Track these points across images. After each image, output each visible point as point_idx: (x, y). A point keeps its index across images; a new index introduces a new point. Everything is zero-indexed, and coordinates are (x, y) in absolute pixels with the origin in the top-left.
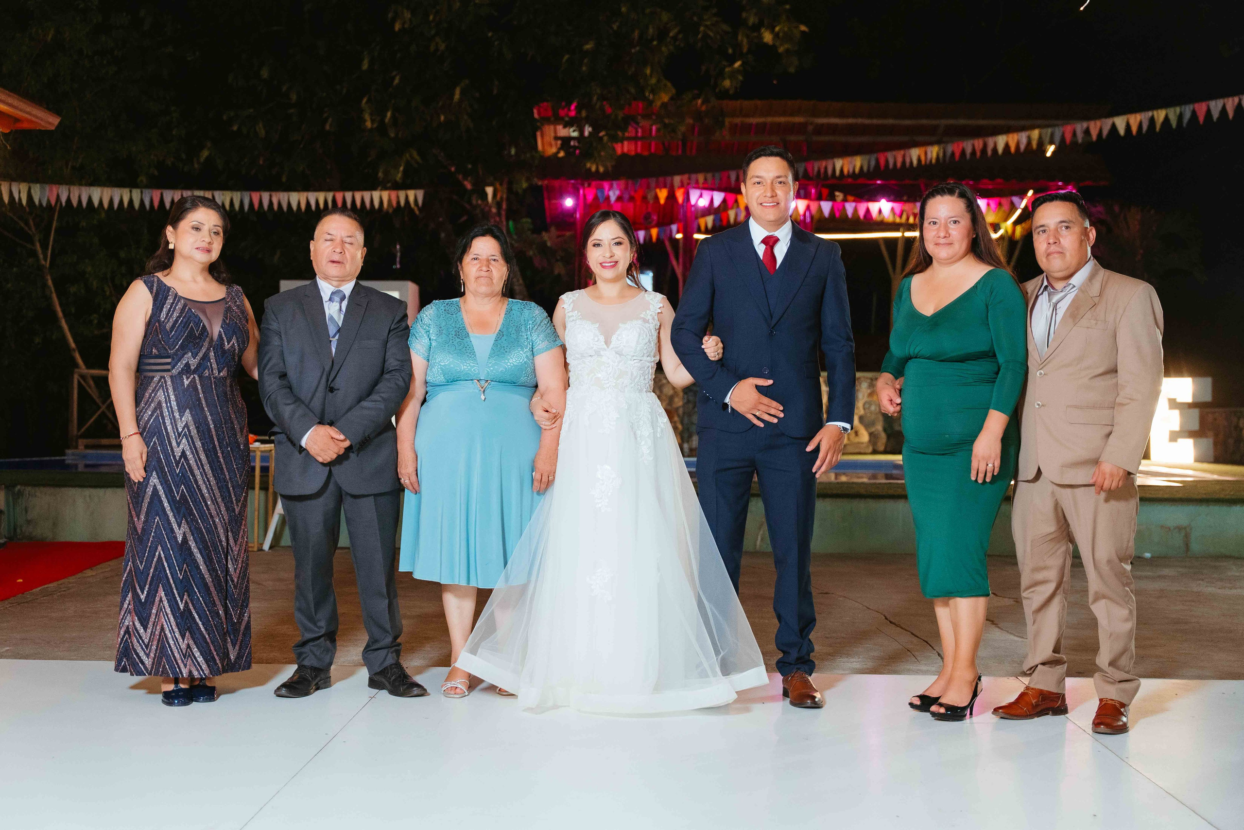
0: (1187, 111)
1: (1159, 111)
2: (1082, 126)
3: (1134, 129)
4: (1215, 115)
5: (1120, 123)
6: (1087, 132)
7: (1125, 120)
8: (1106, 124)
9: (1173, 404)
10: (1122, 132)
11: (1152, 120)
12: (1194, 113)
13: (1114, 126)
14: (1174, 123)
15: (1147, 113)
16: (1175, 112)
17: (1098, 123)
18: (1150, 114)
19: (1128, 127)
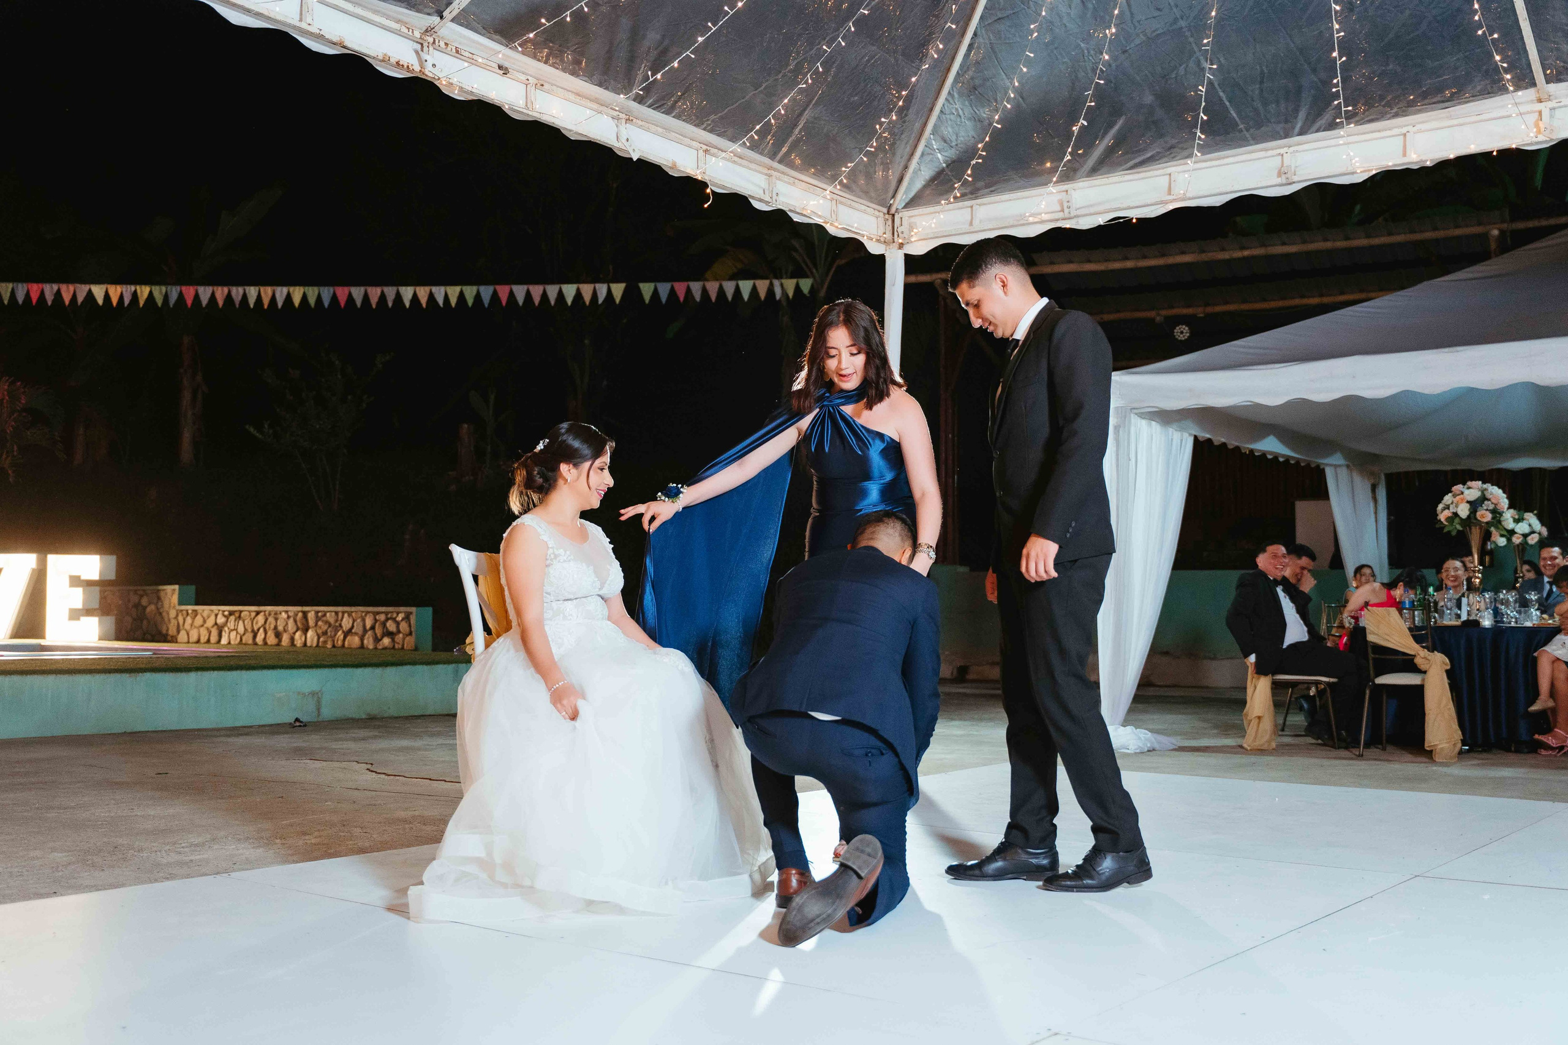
0: (174, 292)
1: (143, 287)
2: (52, 288)
3: (115, 301)
4: (205, 301)
5: (98, 291)
6: (58, 294)
7: (104, 290)
8: (82, 291)
9: (75, 581)
10: (100, 302)
11: (135, 295)
12: (181, 295)
13: (90, 295)
14: (159, 302)
15: (129, 286)
16: (161, 290)
17: (71, 288)
18: (133, 288)
19: (107, 297)
